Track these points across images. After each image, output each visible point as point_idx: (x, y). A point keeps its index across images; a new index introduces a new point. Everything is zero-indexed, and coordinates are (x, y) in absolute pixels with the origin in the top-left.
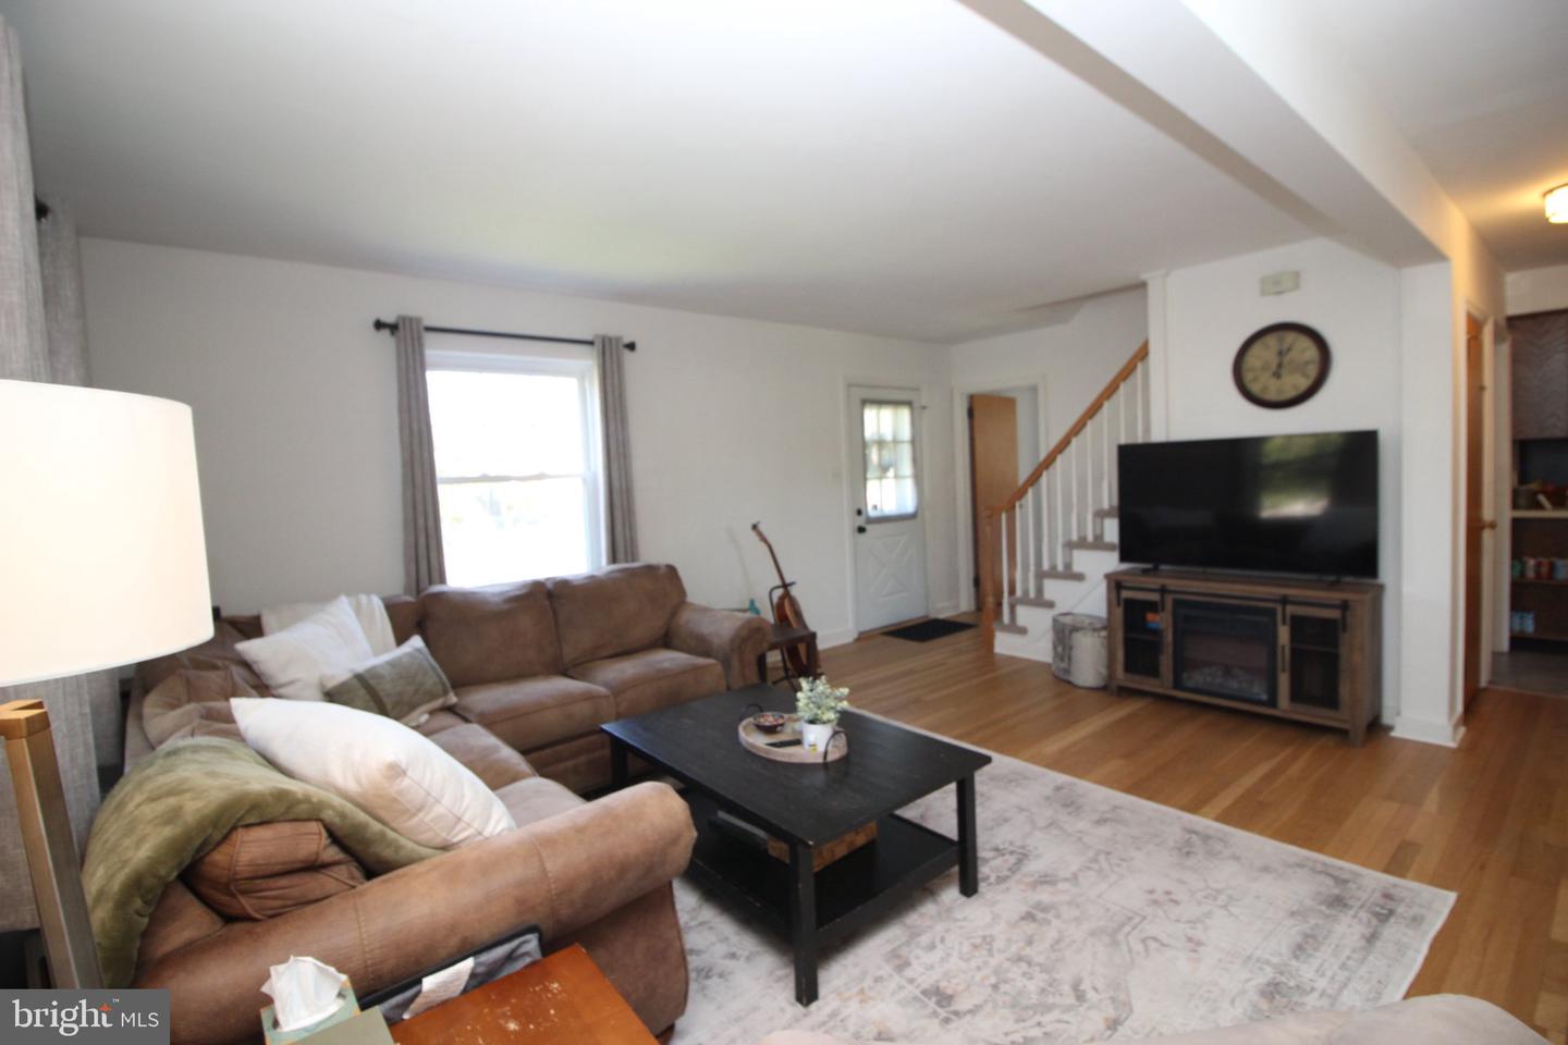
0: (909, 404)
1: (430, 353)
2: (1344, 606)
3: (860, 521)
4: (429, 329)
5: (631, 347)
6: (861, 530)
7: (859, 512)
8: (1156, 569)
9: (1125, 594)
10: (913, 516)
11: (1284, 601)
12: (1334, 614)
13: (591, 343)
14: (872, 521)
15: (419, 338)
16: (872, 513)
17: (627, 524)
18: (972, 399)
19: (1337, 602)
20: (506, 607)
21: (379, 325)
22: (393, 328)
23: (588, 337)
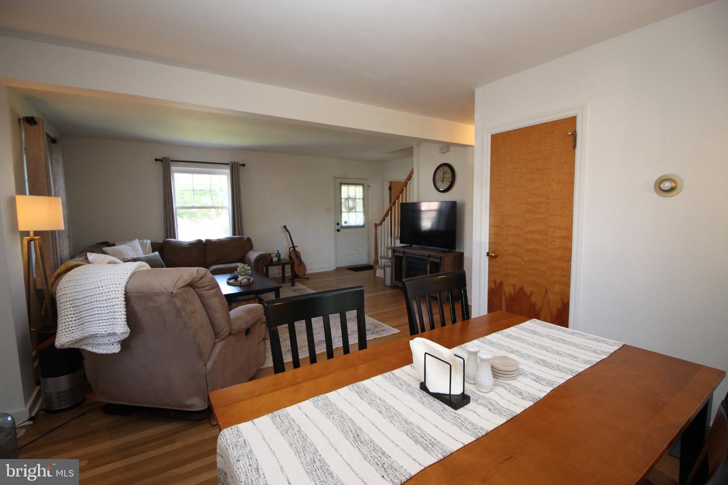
0: (363, 185)
1: (173, 168)
2: (441, 258)
3: (338, 227)
4: (171, 161)
5: (244, 165)
6: (338, 230)
7: (338, 224)
8: (411, 246)
9: (396, 254)
10: (363, 226)
11: (429, 256)
12: (438, 261)
13: (228, 164)
14: (342, 227)
15: (169, 164)
16: (343, 224)
17: (240, 224)
18: (391, 183)
19: (439, 257)
20: (188, 246)
21: (156, 160)
22: (161, 160)
23: (228, 163)
